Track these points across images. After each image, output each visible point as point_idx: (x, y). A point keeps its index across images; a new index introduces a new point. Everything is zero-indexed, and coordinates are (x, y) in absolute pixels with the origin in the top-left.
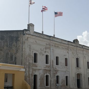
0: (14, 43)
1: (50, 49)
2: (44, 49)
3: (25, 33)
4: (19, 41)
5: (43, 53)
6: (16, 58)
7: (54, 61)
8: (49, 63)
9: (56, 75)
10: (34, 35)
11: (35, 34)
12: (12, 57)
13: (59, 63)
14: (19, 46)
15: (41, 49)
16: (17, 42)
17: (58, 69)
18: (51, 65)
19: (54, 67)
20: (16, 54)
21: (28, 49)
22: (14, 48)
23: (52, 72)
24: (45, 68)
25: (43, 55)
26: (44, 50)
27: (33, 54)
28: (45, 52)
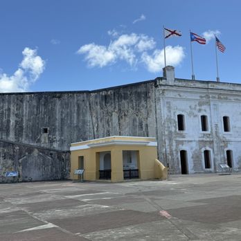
0: (143, 103)
1: (210, 105)
2: (196, 105)
3: (158, 84)
4: (149, 97)
5: (196, 112)
6: (147, 126)
7: (219, 125)
8: (210, 130)
9: (226, 149)
10: (175, 86)
11: (177, 83)
12: (141, 124)
13: (231, 127)
14: (151, 106)
15: (190, 107)
16: (146, 101)
17: (228, 138)
18: (214, 133)
19: (220, 135)
20: (147, 119)
21: (166, 109)
22: (143, 111)
23: (215, 145)
24: (201, 139)
25: (195, 116)
26: (198, 108)
27: (177, 117)
28: (200, 110)
